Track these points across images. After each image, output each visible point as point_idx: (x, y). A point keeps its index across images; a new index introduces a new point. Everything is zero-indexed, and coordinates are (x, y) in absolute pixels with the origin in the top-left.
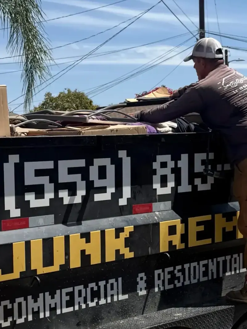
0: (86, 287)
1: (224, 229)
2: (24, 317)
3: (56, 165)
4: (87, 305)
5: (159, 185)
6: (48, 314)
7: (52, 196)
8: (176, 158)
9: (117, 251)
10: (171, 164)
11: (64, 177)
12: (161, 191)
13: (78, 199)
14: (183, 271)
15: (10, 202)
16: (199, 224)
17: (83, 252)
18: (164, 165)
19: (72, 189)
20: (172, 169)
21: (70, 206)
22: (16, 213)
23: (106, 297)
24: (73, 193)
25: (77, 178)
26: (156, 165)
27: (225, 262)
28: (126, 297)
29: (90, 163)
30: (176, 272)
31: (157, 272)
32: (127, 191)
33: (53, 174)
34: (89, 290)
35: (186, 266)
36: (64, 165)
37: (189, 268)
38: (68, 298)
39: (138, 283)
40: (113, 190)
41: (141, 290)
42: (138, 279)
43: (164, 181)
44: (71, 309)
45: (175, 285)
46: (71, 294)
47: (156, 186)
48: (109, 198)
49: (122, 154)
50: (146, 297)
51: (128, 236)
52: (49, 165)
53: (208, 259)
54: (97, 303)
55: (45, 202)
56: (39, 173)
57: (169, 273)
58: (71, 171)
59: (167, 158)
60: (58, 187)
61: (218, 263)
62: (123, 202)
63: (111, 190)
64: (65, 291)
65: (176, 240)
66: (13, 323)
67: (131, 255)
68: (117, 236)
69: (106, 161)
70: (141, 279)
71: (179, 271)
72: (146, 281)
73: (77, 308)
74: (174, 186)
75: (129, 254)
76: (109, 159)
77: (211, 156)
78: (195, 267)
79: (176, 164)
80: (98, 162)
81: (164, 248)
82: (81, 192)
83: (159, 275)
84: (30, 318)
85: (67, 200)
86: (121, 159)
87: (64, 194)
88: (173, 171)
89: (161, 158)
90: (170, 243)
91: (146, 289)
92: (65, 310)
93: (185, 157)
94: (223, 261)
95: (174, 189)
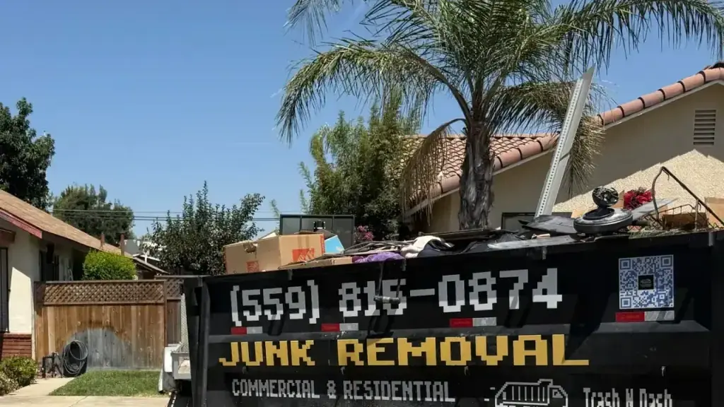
0: (286, 382)
1: (410, 354)
2: (246, 392)
3: (262, 292)
4: (288, 395)
5: (346, 308)
6: (261, 395)
7: (260, 313)
8: (362, 285)
9: (301, 359)
10: (357, 291)
11: (267, 301)
12: (347, 314)
13: (278, 317)
14: (372, 386)
15: (235, 316)
16: (378, 345)
17: (275, 355)
18: (349, 291)
19: (273, 309)
20: (358, 295)
21: (273, 321)
22: (239, 324)
23: (301, 393)
24: (274, 312)
25: (276, 301)
26: (342, 292)
27: (423, 388)
28: (318, 396)
29: (285, 291)
30: (365, 385)
31: (345, 383)
32: (316, 313)
33: (260, 299)
34: (288, 384)
35: (376, 383)
36: (267, 292)
37: (380, 386)
38: (274, 387)
39: (328, 388)
40: (304, 311)
41: (331, 394)
42: (328, 385)
43: (350, 306)
44: (276, 395)
45: (364, 398)
46: (276, 385)
47: (343, 309)
48: (302, 317)
49: (311, 283)
50: (336, 401)
51: (309, 348)
52: (257, 292)
53: (402, 381)
54: (295, 396)
55: (256, 318)
56: (251, 298)
57: (358, 385)
58: (272, 296)
59: (353, 285)
60: (264, 308)
61: (414, 387)
62: (313, 321)
63: (302, 311)
64: (272, 381)
65: (355, 357)
66: (240, 394)
67: (313, 363)
68: (300, 347)
69: (298, 289)
70: (331, 385)
71: (368, 386)
72: (335, 388)
73: (280, 396)
74: (360, 309)
75: (310, 362)
76: (300, 287)
77: (403, 282)
78: (386, 386)
79: (362, 290)
80: (292, 290)
81: (342, 362)
82: (280, 312)
83: (348, 385)
84: (250, 395)
85: (270, 317)
86: (310, 287)
87: (268, 313)
88: (359, 296)
89: (346, 286)
90: (349, 359)
91: (335, 394)
92: (273, 395)
93: (371, 285)
94: (421, 386)
95: (361, 313)
